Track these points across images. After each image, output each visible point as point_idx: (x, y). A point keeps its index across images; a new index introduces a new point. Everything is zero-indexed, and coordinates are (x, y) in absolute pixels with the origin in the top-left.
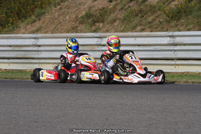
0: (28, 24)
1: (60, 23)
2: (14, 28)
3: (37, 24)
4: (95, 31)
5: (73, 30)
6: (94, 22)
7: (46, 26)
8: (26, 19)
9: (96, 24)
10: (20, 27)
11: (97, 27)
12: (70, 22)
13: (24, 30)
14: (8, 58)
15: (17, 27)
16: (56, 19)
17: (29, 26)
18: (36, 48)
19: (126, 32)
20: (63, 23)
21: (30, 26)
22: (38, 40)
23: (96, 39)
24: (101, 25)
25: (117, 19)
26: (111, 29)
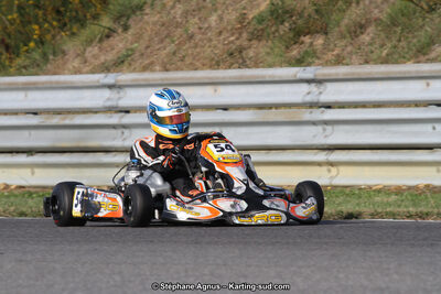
0: (89, 42)
1: (191, 37)
2: (45, 56)
3: (119, 43)
4: (299, 62)
5: (230, 60)
6: (298, 33)
7: (147, 47)
8: (83, 26)
9: (302, 38)
10: (64, 53)
11: (305, 48)
12: (220, 33)
13: (76, 63)
14: (29, 152)
15: (54, 54)
16: (178, 25)
17: (93, 50)
18: (115, 119)
19: (396, 62)
20: (198, 37)
21: (95, 50)
22: (122, 94)
23: (305, 88)
24: (319, 41)
25: (369, 22)
26: (351, 53)
